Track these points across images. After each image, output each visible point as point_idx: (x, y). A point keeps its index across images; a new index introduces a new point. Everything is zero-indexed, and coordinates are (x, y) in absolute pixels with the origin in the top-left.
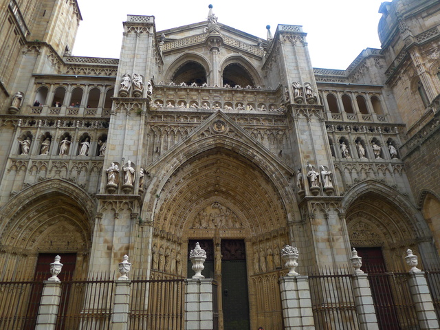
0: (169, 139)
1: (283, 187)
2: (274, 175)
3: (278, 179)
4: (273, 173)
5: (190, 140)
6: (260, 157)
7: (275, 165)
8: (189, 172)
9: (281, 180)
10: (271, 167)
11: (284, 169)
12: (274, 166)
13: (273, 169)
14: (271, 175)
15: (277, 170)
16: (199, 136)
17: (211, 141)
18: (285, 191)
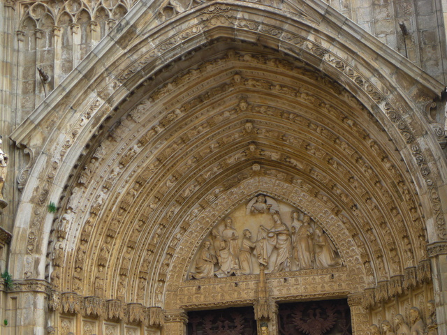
0: (77, 39)
1: (411, 140)
2: (382, 106)
3: (396, 117)
4: (380, 98)
5: (131, 32)
6: (342, 55)
7: (385, 71)
8: (156, 122)
9: (406, 117)
10: (374, 80)
11: (413, 82)
12: (381, 77)
13: (378, 85)
14: (375, 107)
15: (392, 89)
16: (159, 15)
17: (193, 26)
18: (418, 152)
